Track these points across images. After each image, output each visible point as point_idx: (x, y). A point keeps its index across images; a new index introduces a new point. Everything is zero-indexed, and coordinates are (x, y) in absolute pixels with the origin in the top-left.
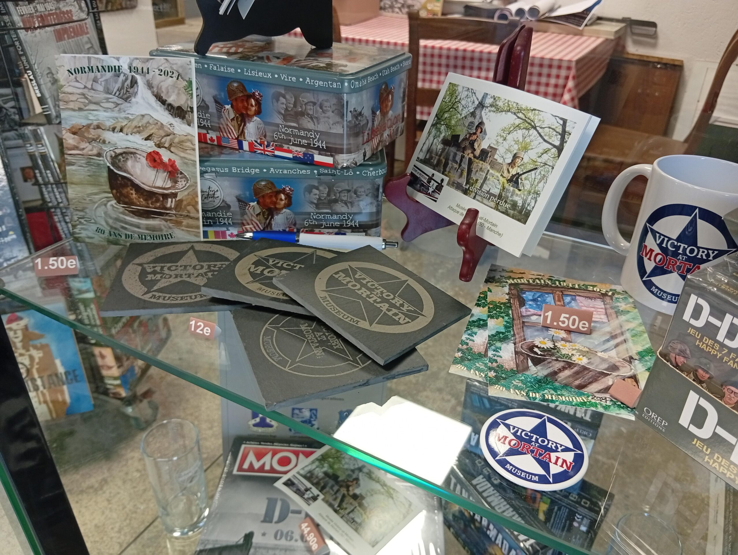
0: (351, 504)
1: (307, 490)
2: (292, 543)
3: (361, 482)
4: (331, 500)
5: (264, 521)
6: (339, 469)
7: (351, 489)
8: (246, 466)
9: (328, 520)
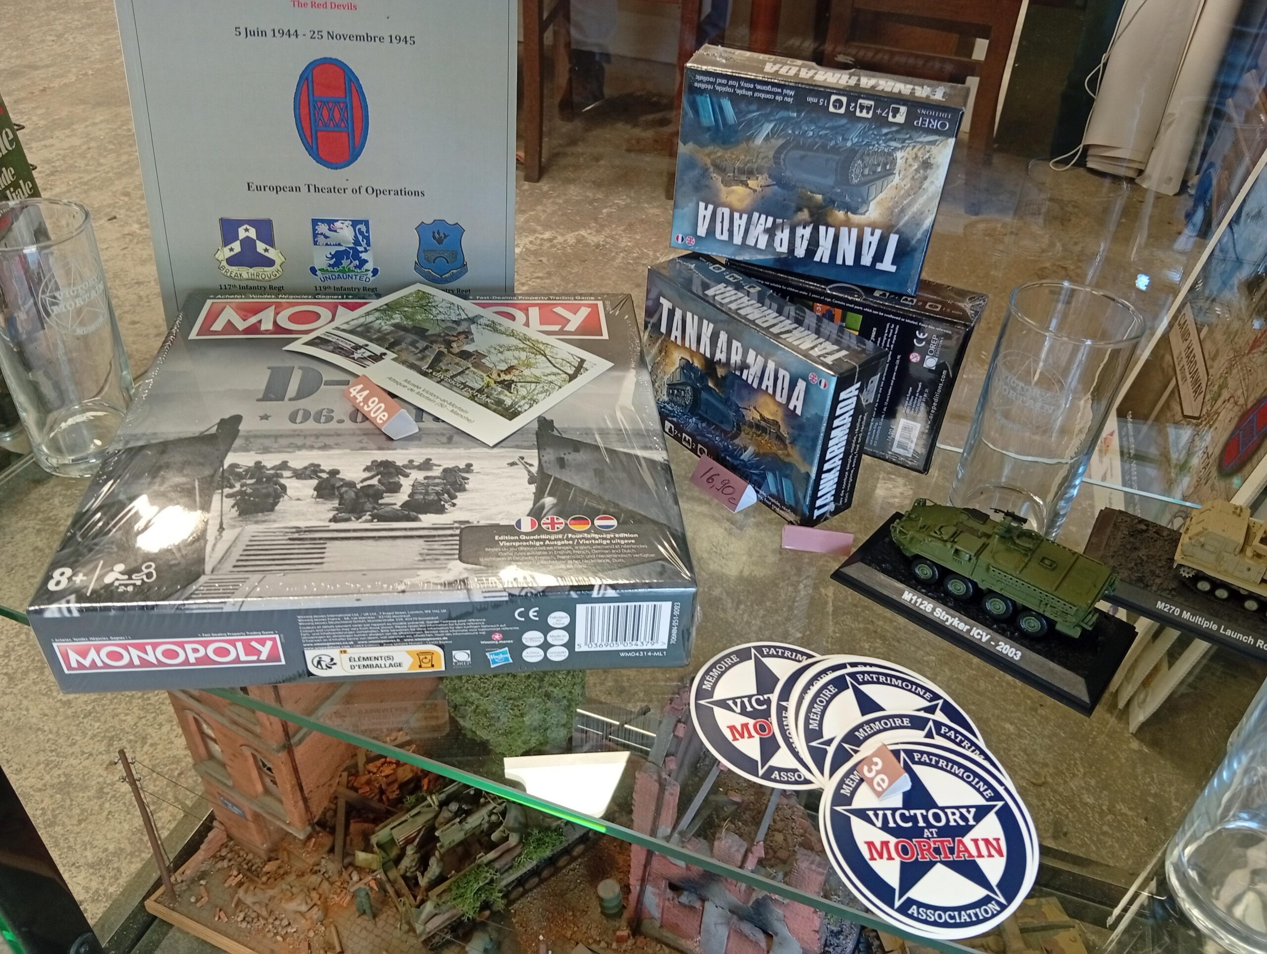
0: (457, 364)
1: (357, 347)
2: (333, 425)
3: (476, 336)
4: (412, 359)
5: (266, 398)
6: (427, 320)
7: (454, 345)
8: (218, 326)
9: (410, 386)
